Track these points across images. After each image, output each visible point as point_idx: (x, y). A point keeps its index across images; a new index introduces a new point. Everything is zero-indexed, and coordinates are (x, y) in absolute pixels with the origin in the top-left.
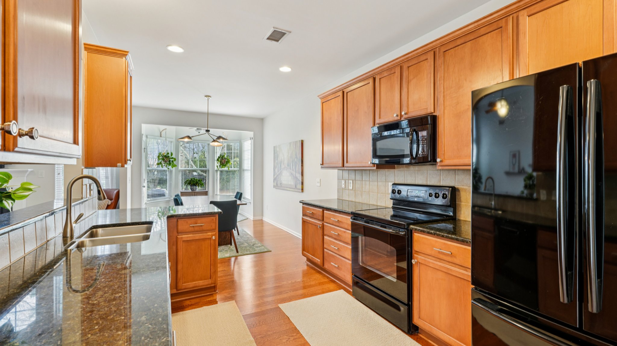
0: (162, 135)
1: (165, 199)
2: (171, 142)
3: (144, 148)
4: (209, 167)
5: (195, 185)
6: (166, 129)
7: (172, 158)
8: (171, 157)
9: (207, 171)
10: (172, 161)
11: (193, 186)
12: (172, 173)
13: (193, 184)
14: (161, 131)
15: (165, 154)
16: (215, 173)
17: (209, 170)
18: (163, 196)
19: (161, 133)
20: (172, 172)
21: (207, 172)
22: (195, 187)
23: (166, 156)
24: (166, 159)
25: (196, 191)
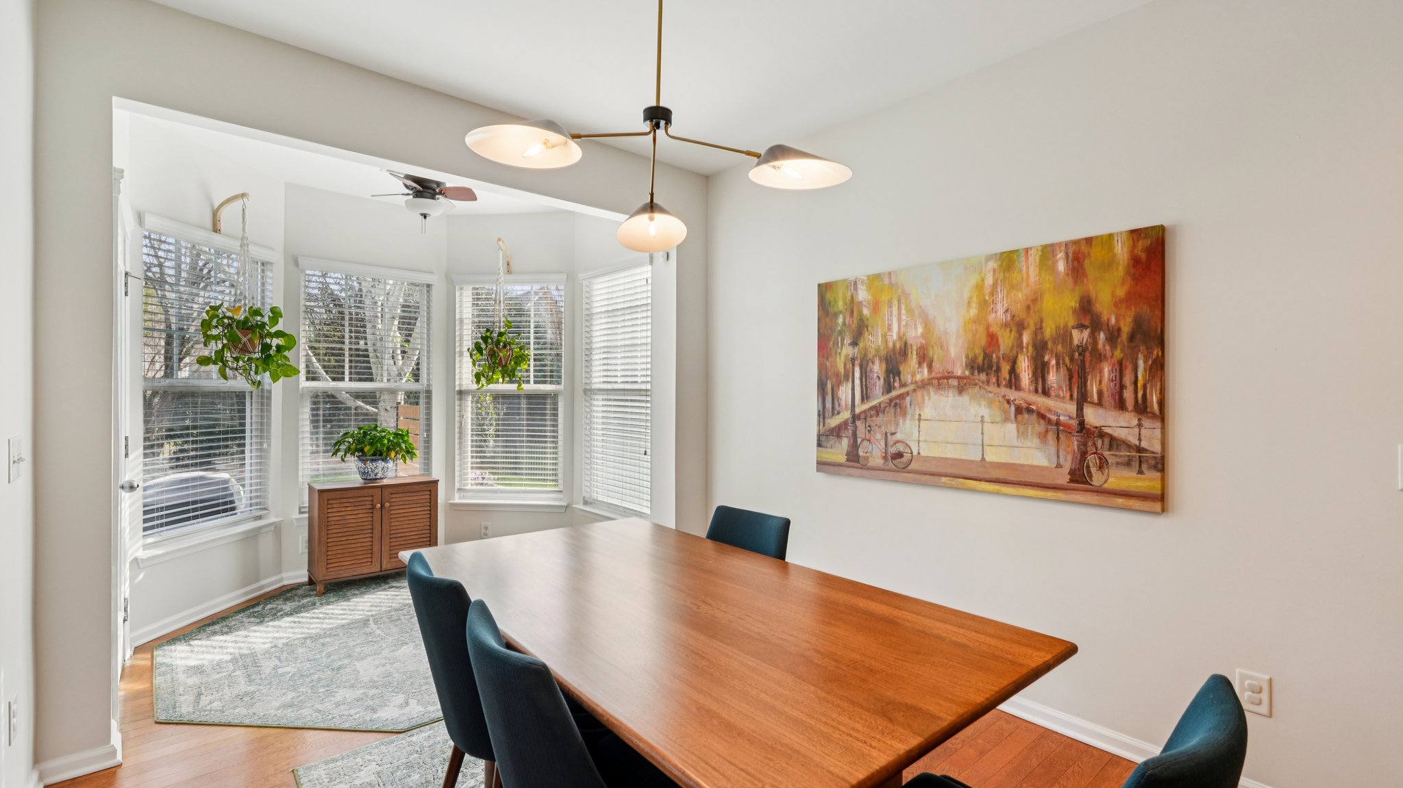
0: (223, 226)
1: (237, 523)
2: (263, 264)
3: (126, 274)
4: (429, 380)
5: (381, 454)
6: (243, 195)
7: (279, 334)
8: (273, 330)
9: (422, 396)
10: (279, 348)
11: (372, 461)
12: (269, 405)
13: (374, 454)
14: (216, 206)
15: (241, 316)
16: (457, 403)
17: (429, 393)
18: (225, 511)
19: (215, 214)
20: (269, 398)
21: (422, 401)
22: (381, 464)
23: (245, 326)
24: (244, 339)
25: (385, 482)
